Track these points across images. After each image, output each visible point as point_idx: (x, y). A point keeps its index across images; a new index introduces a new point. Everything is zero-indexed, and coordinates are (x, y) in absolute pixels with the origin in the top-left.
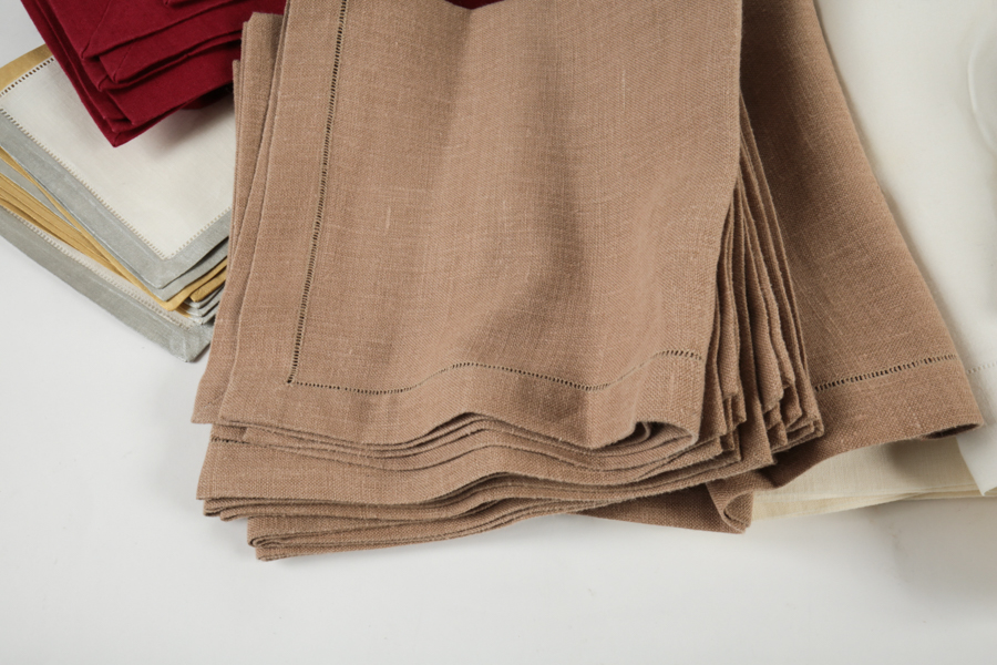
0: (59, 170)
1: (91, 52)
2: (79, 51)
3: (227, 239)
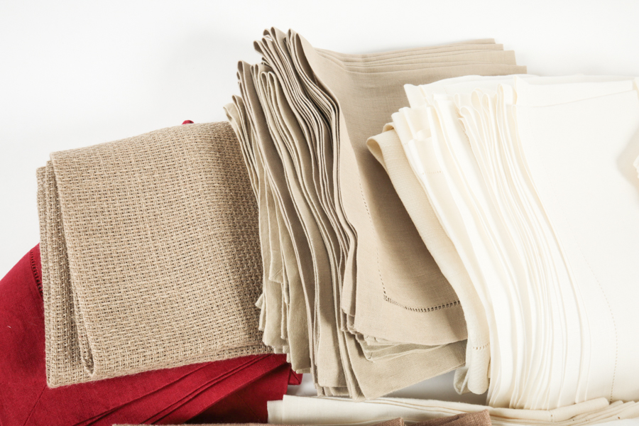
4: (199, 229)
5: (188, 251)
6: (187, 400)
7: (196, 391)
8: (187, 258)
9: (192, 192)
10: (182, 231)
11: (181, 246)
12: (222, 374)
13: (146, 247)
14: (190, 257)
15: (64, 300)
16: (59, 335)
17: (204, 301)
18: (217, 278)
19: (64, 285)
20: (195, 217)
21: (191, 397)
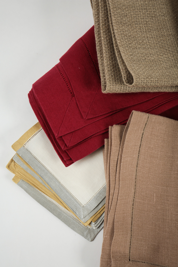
0: (46, 171)
1: (60, 135)
2: (56, 135)
3: (105, 197)
4: (165, 31)
5: (160, 40)
6: (155, 107)
7: (160, 104)
8: (160, 43)
9: (161, 13)
10: (158, 31)
11: (157, 37)
12: (170, 98)
13: (143, 35)
14: (161, 43)
15: (109, 55)
16: (109, 70)
17: (169, 63)
18: (173, 54)
19: (109, 48)
20: (163, 25)
21: (157, 107)
